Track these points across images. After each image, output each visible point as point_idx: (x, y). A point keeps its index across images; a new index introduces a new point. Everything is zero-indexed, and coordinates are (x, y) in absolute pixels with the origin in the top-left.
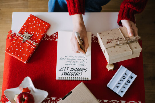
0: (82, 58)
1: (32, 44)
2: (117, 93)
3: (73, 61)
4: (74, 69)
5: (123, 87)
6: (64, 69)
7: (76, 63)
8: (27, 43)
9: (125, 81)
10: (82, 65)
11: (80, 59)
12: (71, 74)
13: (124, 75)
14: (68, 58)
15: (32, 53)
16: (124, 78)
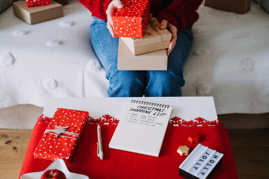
0: (132, 121)
1: (71, 136)
2: (195, 175)
3: (146, 120)
4: (146, 112)
5: (205, 168)
6: (160, 114)
7: (142, 117)
8: (63, 137)
9: (206, 161)
10: (135, 115)
11: (135, 120)
12: (152, 109)
13: (204, 154)
14: (151, 124)
15: (73, 146)
16: (204, 157)
